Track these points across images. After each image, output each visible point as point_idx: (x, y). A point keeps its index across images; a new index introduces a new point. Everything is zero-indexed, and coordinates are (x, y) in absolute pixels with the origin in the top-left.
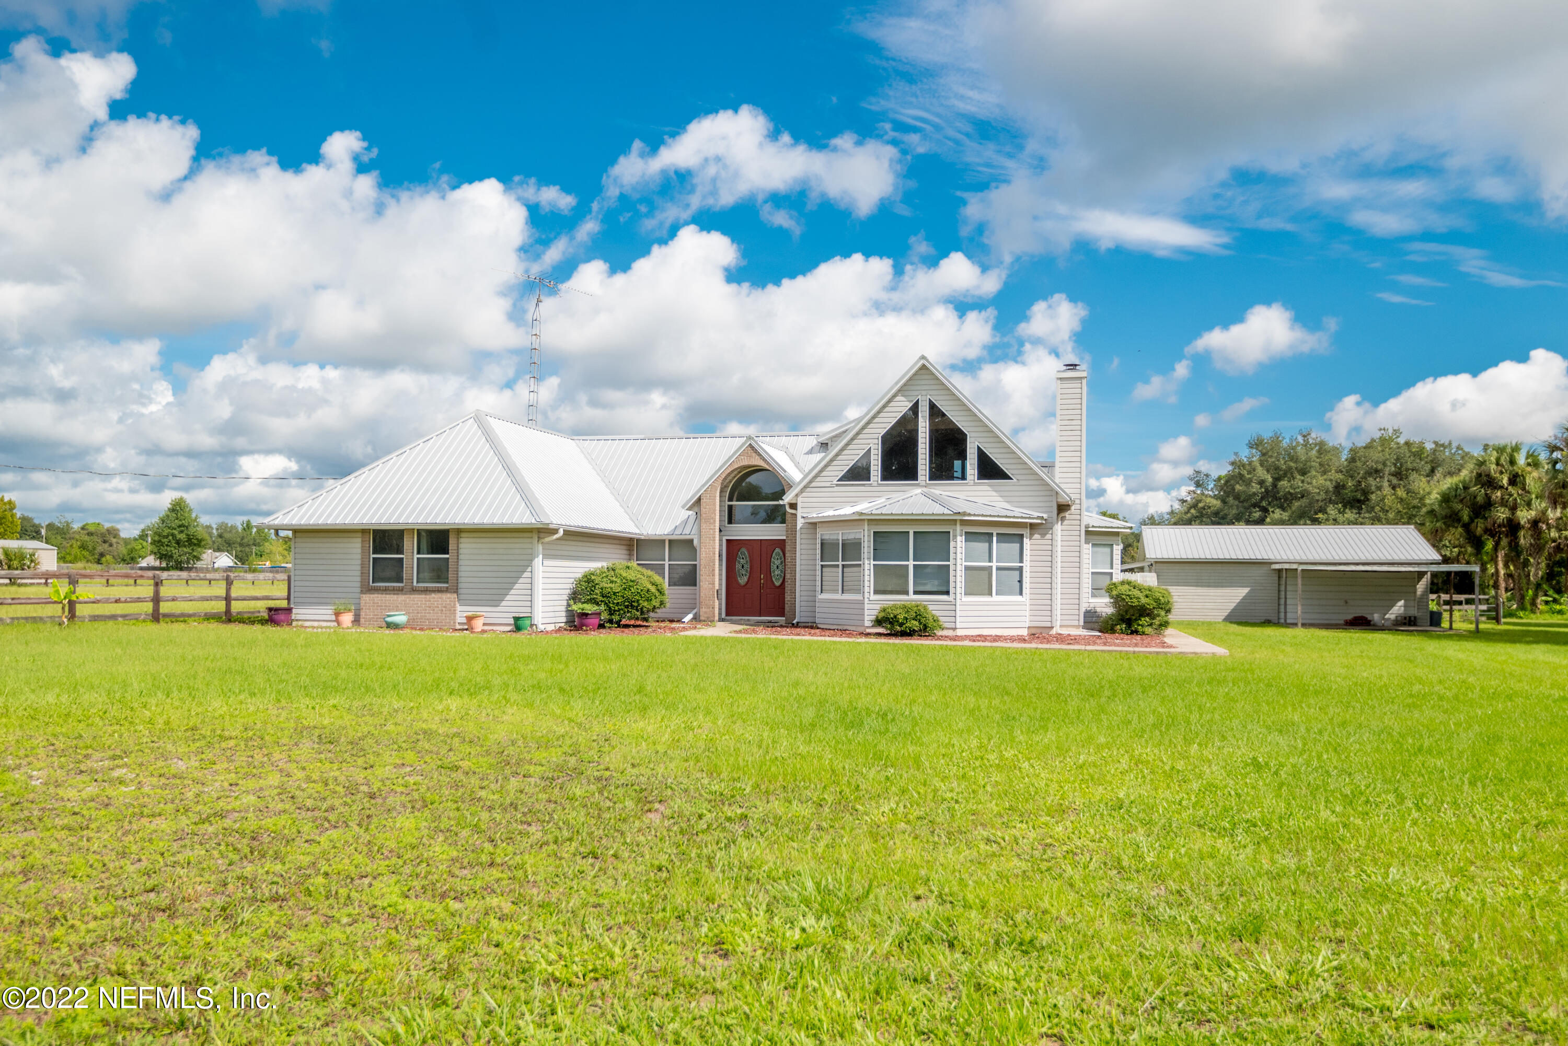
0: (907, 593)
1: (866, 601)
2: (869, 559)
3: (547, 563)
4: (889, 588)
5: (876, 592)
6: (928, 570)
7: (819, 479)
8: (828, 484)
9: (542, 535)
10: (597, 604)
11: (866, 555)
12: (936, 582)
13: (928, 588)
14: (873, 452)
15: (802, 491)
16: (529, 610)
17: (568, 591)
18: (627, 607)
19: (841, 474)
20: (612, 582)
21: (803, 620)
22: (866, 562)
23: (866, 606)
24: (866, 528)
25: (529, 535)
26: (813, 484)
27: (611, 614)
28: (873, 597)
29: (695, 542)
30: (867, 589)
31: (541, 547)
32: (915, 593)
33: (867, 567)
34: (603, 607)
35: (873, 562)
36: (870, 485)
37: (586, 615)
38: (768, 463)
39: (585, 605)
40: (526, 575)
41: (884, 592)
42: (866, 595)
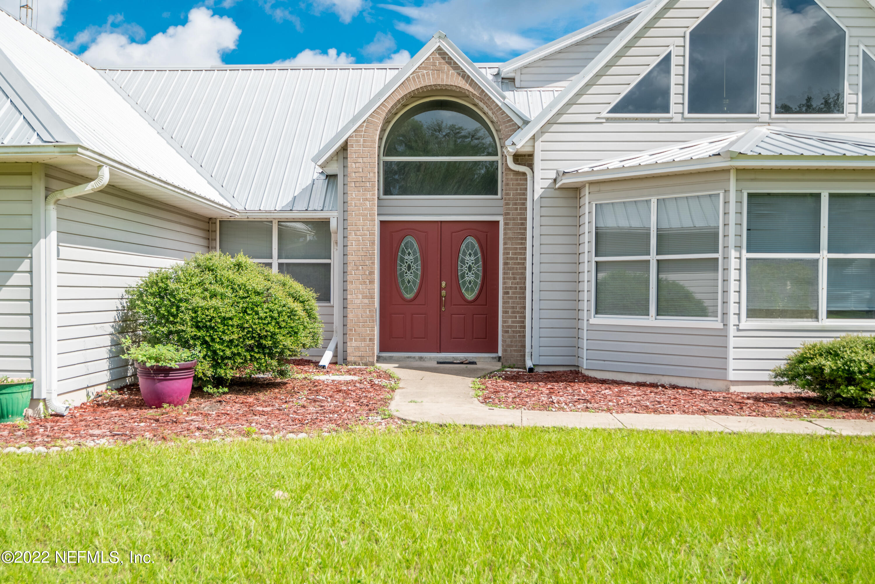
0: (815, 315)
1: (732, 331)
2: (738, 248)
3: (67, 252)
4: (780, 306)
5: (752, 313)
6: (850, 271)
7: (574, 109)
8: (592, 118)
9: (54, 184)
10: (185, 344)
11: (732, 240)
12: (867, 294)
13: (850, 306)
14: (674, 60)
15: (543, 131)
16: (25, 364)
17: (112, 316)
18: (250, 349)
19: (615, 100)
20: (214, 295)
21: (544, 361)
22: (733, 254)
23: (732, 342)
24: (733, 185)
25: (24, 181)
26: (564, 118)
27: (216, 365)
28: (746, 323)
29: (333, 225)
30: (733, 308)
31: (53, 213)
32: (831, 314)
33: (734, 263)
34: (199, 351)
35: (746, 255)
36: (669, 120)
37: (166, 371)
38: (472, 83)
39: (160, 350)
40: (16, 279)
41: (769, 314)
42: (733, 320)
